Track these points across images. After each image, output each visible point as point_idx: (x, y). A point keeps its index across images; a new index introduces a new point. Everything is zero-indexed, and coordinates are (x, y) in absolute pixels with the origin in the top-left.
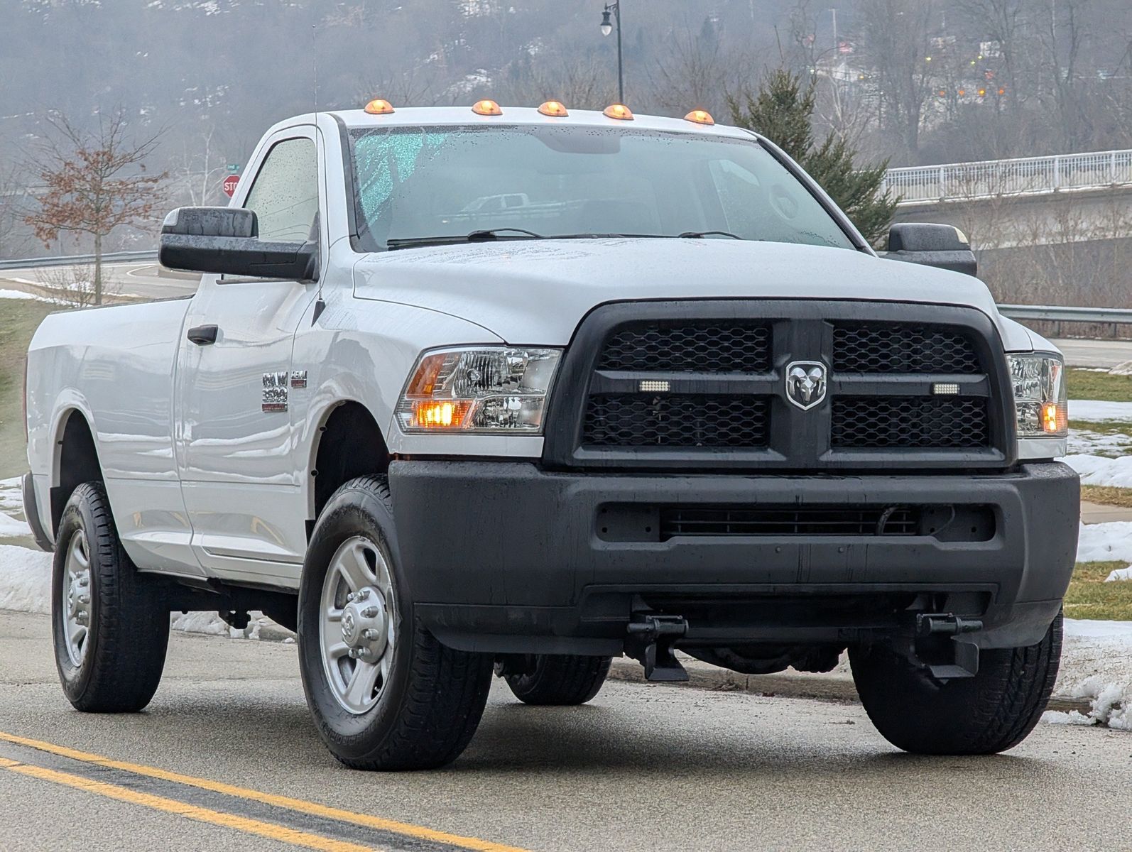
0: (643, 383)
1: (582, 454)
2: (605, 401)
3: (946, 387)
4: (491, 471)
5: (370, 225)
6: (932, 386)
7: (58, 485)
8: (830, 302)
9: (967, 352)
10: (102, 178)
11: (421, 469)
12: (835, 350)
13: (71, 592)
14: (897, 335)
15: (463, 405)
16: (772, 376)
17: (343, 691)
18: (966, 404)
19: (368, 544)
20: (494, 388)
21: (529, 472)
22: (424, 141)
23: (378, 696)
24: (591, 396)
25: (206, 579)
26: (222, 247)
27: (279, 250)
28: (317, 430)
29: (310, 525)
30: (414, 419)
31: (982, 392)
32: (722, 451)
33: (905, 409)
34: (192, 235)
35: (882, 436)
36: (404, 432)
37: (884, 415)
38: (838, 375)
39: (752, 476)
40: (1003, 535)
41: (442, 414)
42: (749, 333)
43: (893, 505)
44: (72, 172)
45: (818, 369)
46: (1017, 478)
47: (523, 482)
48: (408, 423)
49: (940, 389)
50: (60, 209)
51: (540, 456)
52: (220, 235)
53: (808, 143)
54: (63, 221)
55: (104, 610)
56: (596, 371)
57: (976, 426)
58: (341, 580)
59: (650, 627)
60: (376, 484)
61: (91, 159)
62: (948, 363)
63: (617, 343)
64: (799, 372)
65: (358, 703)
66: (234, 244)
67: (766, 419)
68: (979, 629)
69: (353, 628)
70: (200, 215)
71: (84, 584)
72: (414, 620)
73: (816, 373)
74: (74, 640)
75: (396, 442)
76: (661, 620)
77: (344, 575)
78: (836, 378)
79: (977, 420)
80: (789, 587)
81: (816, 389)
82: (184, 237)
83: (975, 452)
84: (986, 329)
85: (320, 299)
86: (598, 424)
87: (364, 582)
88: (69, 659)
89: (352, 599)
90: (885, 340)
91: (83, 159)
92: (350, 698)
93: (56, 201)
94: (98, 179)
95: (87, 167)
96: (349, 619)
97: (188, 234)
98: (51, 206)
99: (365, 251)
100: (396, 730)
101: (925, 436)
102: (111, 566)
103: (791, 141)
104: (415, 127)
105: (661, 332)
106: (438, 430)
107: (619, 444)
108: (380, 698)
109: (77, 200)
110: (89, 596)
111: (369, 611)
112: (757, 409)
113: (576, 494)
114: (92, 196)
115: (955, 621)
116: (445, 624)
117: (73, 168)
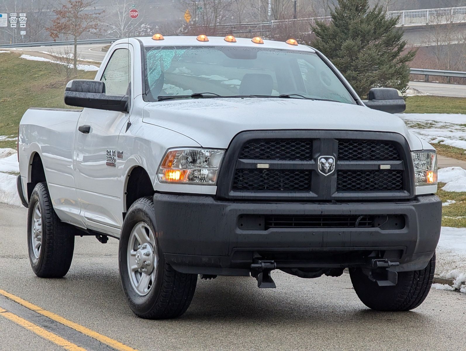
0: (258, 164)
1: (232, 194)
2: (242, 172)
3: (385, 166)
4: (195, 200)
5: (151, 90)
6: (379, 166)
7: (30, 182)
8: (337, 131)
9: (395, 151)
10: (78, 12)
11: (166, 198)
12: (339, 151)
13: (35, 227)
14: (365, 145)
15: (184, 171)
16: (312, 162)
17: (137, 285)
18: (394, 173)
19: (146, 225)
20: (198, 165)
21: (210, 201)
22: (176, 52)
23: (151, 288)
24: (237, 170)
25: (86, 229)
26: (90, 98)
27: (113, 99)
28: (127, 177)
29: (124, 214)
30: (164, 177)
31: (400, 168)
32: (291, 193)
33: (368, 175)
34: (78, 92)
35: (358, 186)
36: (160, 182)
37: (359, 177)
38: (340, 161)
39: (303, 203)
40: (408, 227)
41: (175, 175)
42: (303, 144)
43: (362, 215)
44: (66, 10)
45: (331, 159)
46: (414, 203)
47: (208, 205)
48: (162, 178)
49: (382, 167)
50: (60, 25)
51: (215, 194)
52: (89, 92)
53: (367, 7)
54: (62, 30)
55: (47, 237)
56: (239, 159)
57: (398, 181)
58: (136, 240)
59: (260, 265)
60: (149, 201)
61: (74, 4)
62: (386, 156)
63: (248, 148)
64: (323, 160)
65: (142, 290)
66: (95, 96)
67: (310, 179)
68: (398, 265)
69: (140, 260)
70: (81, 83)
71: (39, 225)
72: (164, 259)
73: (331, 161)
74: (36, 247)
75: (157, 186)
76: (264, 262)
77: (137, 238)
78: (339, 163)
79: (398, 179)
80: (318, 249)
81: (330, 167)
82: (74, 93)
83: (397, 192)
84: (402, 142)
85: (129, 121)
86: (240, 181)
87: (145, 241)
88: (34, 255)
89: (140, 248)
90: (360, 147)
91: (70, 4)
92: (139, 288)
93: (58, 21)
94: (76, 13)
95: (72, 7)
96: (138, 257)
97: (76, 91)
98: (57, 24)
99: (149, 101)
100: (157, 304)
101: (376, 186)
102: (50, 218)
103: (360, 6)
104: (172, 47)
105: (266, 143)
106: (173, 182)
107: (249, 189)
108: (151, 290)
109: (67, 21)
110: (41, 230)
111: (147, 254)
112: (306, 175)
113: (230, 211)
114: (74, 20)
115: (388, 262)
116: (176, 262)
117: (66, 8)
